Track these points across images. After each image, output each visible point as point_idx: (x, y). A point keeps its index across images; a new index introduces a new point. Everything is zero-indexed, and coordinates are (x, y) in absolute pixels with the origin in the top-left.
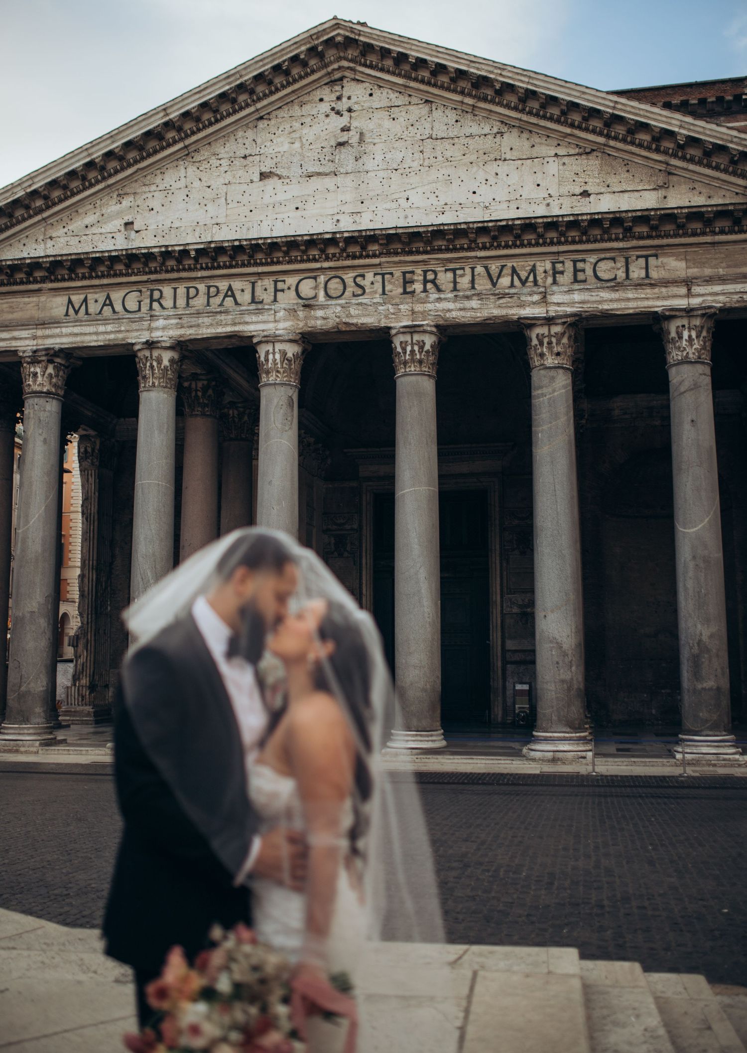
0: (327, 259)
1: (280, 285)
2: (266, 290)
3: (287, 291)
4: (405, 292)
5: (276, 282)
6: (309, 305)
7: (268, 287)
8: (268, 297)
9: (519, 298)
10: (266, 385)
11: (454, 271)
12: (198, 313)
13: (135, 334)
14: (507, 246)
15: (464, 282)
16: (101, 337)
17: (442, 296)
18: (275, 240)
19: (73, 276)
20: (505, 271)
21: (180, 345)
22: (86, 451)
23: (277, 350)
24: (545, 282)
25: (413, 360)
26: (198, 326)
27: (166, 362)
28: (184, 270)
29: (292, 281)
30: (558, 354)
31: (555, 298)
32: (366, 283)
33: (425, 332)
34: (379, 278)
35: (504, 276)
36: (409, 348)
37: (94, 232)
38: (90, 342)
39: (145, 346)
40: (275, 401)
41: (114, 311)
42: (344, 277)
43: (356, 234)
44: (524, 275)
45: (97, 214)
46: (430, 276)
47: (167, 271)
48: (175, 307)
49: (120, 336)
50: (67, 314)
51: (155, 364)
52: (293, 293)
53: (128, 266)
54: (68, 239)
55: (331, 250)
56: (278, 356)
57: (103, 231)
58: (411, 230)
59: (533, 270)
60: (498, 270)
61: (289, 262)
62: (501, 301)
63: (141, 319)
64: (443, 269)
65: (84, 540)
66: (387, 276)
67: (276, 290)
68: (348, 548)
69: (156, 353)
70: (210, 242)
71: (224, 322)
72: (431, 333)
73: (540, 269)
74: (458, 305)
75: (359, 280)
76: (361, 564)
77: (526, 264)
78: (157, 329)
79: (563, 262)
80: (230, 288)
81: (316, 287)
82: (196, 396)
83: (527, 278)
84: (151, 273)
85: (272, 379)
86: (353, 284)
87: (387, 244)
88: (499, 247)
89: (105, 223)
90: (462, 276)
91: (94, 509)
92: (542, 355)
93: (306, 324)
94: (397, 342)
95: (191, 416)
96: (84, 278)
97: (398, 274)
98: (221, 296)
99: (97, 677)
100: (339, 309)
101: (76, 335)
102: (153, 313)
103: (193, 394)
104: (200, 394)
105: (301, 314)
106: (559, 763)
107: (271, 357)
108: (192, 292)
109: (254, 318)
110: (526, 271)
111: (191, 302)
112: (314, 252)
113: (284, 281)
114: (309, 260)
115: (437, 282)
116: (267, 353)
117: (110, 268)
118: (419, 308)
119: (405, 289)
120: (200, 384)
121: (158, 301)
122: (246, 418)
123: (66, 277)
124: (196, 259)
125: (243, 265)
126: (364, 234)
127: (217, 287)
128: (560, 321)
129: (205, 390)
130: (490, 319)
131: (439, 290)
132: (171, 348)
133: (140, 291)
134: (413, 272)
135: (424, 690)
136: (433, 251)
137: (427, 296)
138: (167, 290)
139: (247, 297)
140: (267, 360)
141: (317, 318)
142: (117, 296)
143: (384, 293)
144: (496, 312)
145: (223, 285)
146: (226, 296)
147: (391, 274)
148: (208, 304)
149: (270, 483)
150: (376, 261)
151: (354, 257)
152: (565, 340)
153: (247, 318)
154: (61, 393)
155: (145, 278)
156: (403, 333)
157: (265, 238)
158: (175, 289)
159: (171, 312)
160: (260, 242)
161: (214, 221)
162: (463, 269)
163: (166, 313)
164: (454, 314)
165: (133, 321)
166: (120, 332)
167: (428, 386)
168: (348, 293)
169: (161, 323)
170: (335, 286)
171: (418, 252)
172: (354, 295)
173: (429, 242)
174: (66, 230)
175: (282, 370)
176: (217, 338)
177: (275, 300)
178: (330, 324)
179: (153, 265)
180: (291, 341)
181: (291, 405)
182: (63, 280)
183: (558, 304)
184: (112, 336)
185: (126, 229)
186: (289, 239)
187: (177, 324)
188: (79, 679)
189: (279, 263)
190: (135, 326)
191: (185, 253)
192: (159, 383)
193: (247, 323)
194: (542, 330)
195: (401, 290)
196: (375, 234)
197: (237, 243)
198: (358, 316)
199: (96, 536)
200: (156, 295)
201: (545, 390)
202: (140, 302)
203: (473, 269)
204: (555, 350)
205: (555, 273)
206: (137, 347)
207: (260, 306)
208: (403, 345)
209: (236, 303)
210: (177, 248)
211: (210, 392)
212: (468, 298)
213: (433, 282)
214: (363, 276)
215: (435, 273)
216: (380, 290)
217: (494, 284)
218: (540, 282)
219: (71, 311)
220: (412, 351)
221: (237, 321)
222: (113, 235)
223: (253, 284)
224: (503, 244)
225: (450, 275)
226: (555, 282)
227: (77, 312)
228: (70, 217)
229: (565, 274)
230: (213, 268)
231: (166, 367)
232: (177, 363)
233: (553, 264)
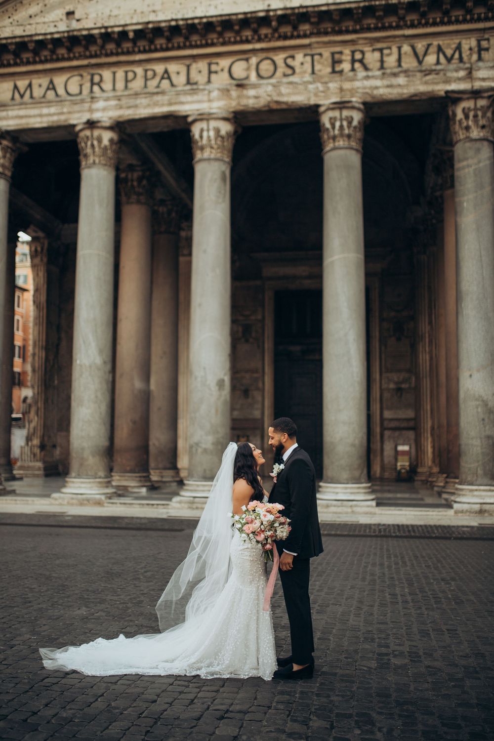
0: (260, 40)
1: (214, 68)
2: (200, 72)
3: (220, 74)
4: (334, 72)
5: (210, 64)
6: (241, 85)
7: (202, 69)
8: (201, 79)
9: (445, 75)
10: (201, 160)
11: (381, 50)
12: (136, 94)
13: (77, 115)
14: (435, 24)
15: (391, 61)
16: (45, 119)
17: (370, 74)
18: (210, 19)
19: (18, 61)
20: (431, 50)
21: (119, 126)
22: (36, 251)
23: (211, 127)
24: (470, 59)
25: (342, 135)
26: (136, 106)
27: (106, 142)
28: (123, 53)
29: (225, 63)
30: (483, 127)
31: (481, 74)
32: (296, 63)
33: (353, 108)
34: (309, 59)
35: (430, 54)
36: (338, 124)
37: (38, 21)
38: (35, 123)
39: (86, 126)
40: (209, 175)
41: (57, 95)
42: (276, 58)
43: (289, 12)
44: (449, 52)
45: (41, 5)
46: (358, 56)
47: (107, 55)
48: (114, 89)
49: (63, 117)
50: (13, 99)
51: (95, 143)
52: (225, 75)
53: (70, 50)
54: (14, 28)
55: (264, 31)
56: (212, 134)
57: (46, 20)
58: (343, 6)
59: (459, 48)
60: (424, 49)
61: (224, 44)
62: (428, 78)
63: (83, 101)
64: (371, 49)
65: (35, 324)
66: (316, 57)
67: (210, 72)
68: (254, 334)
69: (96, 133)
70: (148, 23)
71: (160, 103)
72: (359, 109)
73: (465, 47)
74: (386, 82)
75: (289, 61)
76: (263, 348)
77: (451, 42)
78: (97, 110)
79: (488, 40)
80: (166, 71)
81: (248, 69)
82: (133, 186)
83: (453, 55)
84: (91, 57)
85: (207, 154)
86: (283, 65)
87: (318, 23)
88: (427, 24)
89: (48, 13)
90: (389, 55)
91: (43, 298)
92: (467, 128)
93: (239, 104)
94: (325, 120)
95: (128, 203)
96: (28, 63)
97: (326, 53)
98: (158, 79)
99: (46, 439)
100: (270, 88)
101: (21, 117)
102: (94, 95)
103: (129, 184)
104: (135, 184)
105: (234, 93)
106: (486, 514)
107: (205, 134)
108: (130, 75)
109: (189, 98)
110: (452, 49)
111: (130, 85)
112: (248, 33)
113: (217, 64)
114: (242, 42)
115: (365, 61)
116: (202, 130)
117: (53, 52)
118: (347, 85)
119: (333, 68)
120: (136, 175)
121: (98, 84)
122: (174, 215)
123: (12, 62)
124: (134, 41)
125: (179, 48)
126: (297, 11)
127: (154, 71)
128: (486, 95)
129: (140, 180)
130: (415, 95)
131: (366, 68)
132: (110, 128)
133: (81, 76)
134: (341, 53)
135: (353, 445)
136: (363, 30)
137: (355, 75)
138: (107, 74)
139: (183, 79)
140: (201, 137)
141: (249, 97)
142: (59, 80)
143: (313, 72)
144: (422, 88)
145: (159, 68)
146: (162, 78)
147: (320, 55)
148: (146, 86)
149: (205, 251)
150: (306, 41)
151: (286, 38)
152: (489, 114)
153: (183, 98)
154: (9, 173)
155: (85, 62)
156: (333, 109)
157: (201, 18)
158: (114, 73)
159: (111, 94)
160: (196, 21)
161: (151, 9)
162: (390, 48)
163: (105, 95)
164: (381, 91)
165: (74, 103)
166: (62, 113)
167: (355, 159)
168: (279, 73)
169: (101, 104)
170: (266, 66)
171: (348, 32)
172: (285, 75)
173: (358, 21)
174: (11, 20)
175: (215, 147)
176: (153, 118)
177: (209, 81)
178: (261, 103)
179: (93, 49)
180: (225, 119)
181: (224, 179)
182: (9, 65)
183: (484, 79)
184: (55, 118)
185: (67, 18)
186: (224, 18)
187: (117, 105)
188: (31, 440)
189: (213, 45)
190: (77, 108)
191: (124, 34)
192: (100, 161)
193: (182, 103)
194: (468, 104)
195: (329, 70)
196: (307, 12)
197: (173, 23)
198: (289, 94)
199: (45, 321)
200: (97, 79)
201: (470, 161)
202: (81, 86)
203: (399, 48)
204: (481, 123)
205: (480, 49)
206: (78, 128)
207: (195, 87)
208: (333, 121)
209: (172, 85)
210: (116, 29)
211: (145, 182)
212: (395, 75)
213: (361, 61)
214: (293, 57)
215: (363, 53)
216: (310, 70)
217: (420, 62)
218: (465, 58)
219: (17, 96)
220: (341, 127)
221: (173, 101)
222: (56, 24)
223: (188, 67)
224: (431, 21)
225: (377, 55)
226: (480, 59)
227: (22, 96)
228: (15, 8)
229: (490, 51)
230: (150, 51)
231: (106, 147)
232: (116, 144)
233: (479, 41)
